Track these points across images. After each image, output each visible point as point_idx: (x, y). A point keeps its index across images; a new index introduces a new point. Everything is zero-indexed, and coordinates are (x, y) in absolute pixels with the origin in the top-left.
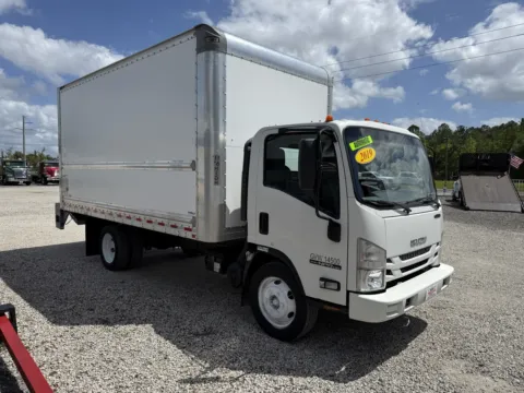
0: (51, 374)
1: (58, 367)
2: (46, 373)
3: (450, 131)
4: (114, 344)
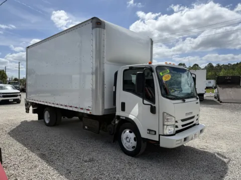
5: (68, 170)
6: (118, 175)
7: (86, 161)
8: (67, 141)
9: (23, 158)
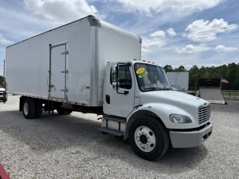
0: (8, 169)
1: (11, 166)
2: (6, 168)
3: (197, 68)
4: (36, 157)
5: (56, 160)
6: (101, 164)
7: (73, 154)
8: (55, 137)
9: (14, 151)
